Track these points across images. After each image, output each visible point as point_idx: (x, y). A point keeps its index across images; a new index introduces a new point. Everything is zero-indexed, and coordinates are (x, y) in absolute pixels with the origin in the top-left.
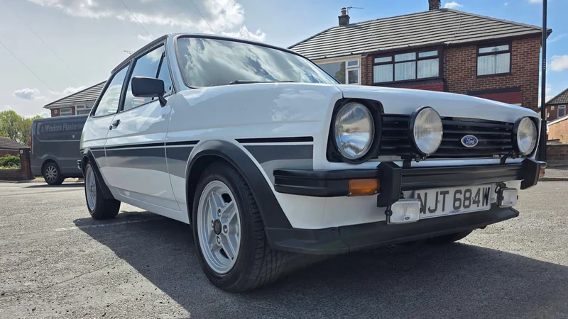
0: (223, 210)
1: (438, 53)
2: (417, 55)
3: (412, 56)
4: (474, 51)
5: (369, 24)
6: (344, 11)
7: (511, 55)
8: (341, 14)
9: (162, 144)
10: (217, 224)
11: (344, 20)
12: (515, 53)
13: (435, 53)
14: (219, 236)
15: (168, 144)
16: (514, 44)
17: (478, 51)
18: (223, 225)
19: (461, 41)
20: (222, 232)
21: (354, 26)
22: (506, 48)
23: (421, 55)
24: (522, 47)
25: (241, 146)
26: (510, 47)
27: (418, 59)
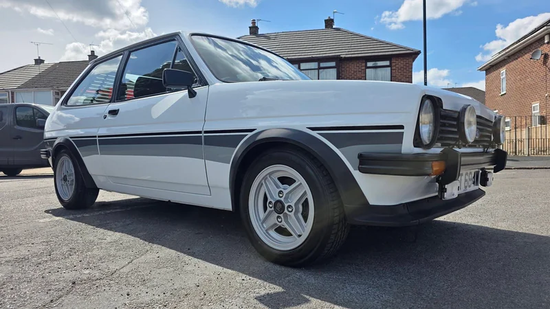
0: (285, 192)
1: (336, 64)
2: (319, 65)
3: (314, 65)
4: (364, 64)
5: (277, 35)
6: (254, 22)
7: (391, 70)
8: (251, 25)
9: (200, 132)
10: (279, 205)
11: (254, 30)
12: (394, 68)
13: (333, 64)
14: (281, 215)
15: (206, 132)
16: (393, 61)
17: (366, 64)
18: (286, 205)
19: (353, 56)
20: (286, 211)
21: (262, 35)
22: (387, 63)
23: (322, 65)
24: (400, 63)
25: (314, 133)
26: (391, 63)
27: (320, 68)
